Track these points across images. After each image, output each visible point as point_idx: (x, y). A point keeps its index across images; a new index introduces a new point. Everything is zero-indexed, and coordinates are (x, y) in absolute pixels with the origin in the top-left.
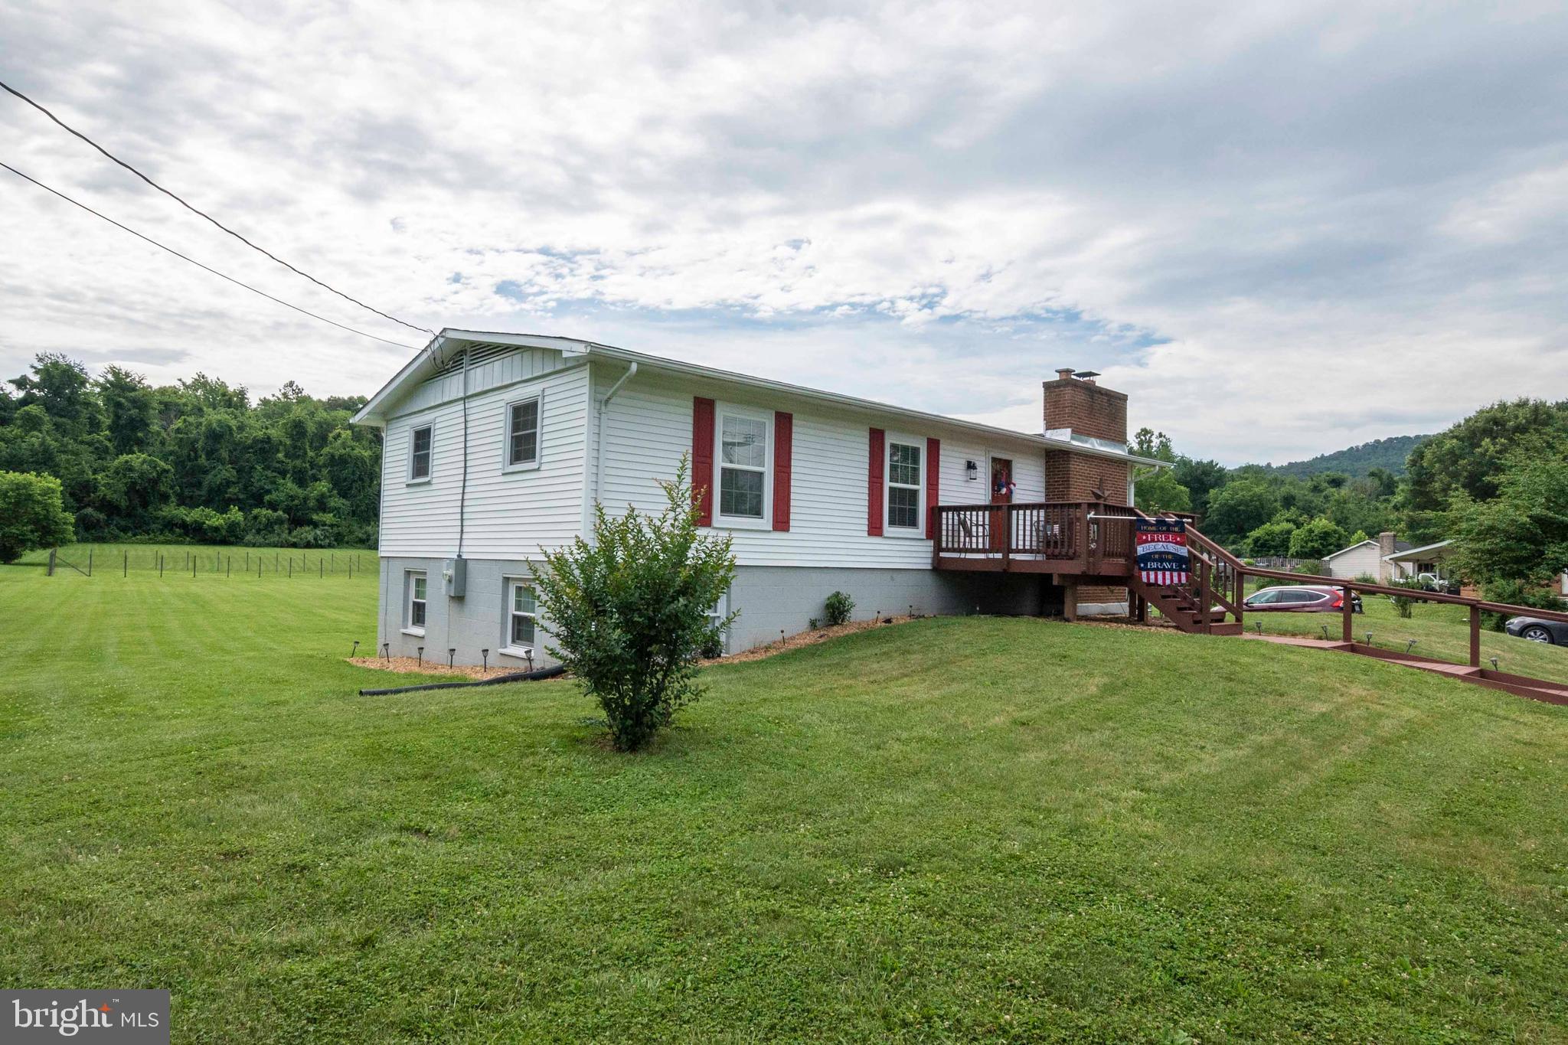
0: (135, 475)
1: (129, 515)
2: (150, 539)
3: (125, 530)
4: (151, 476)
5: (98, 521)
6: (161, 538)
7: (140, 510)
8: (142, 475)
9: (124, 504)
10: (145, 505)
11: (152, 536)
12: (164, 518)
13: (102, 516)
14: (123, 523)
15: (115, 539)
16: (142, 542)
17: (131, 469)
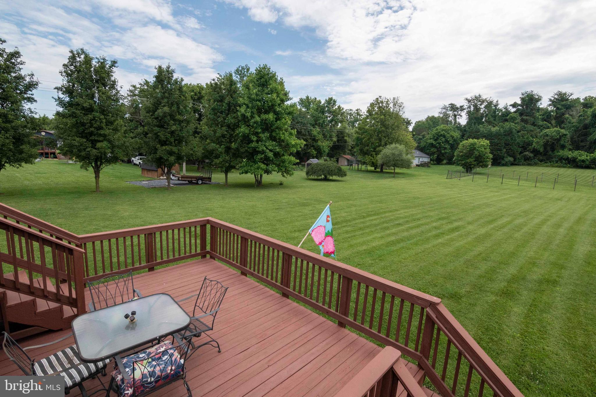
0: (548, 138)
1: (545, 155)
2: (551, 165)
3: (541, 161)
4: (556, 138)
5: (530, 157)
6: (556, 164)
7: (550, 153)
8: (552, 137)
9: (542, 150)
10: (553, 150)
11: (552, 164)
12: (559, 156)
13: (532, 155)
14: (541, 158)
15: (536, 164)
16: (547, 166)
17: (547, 135)
